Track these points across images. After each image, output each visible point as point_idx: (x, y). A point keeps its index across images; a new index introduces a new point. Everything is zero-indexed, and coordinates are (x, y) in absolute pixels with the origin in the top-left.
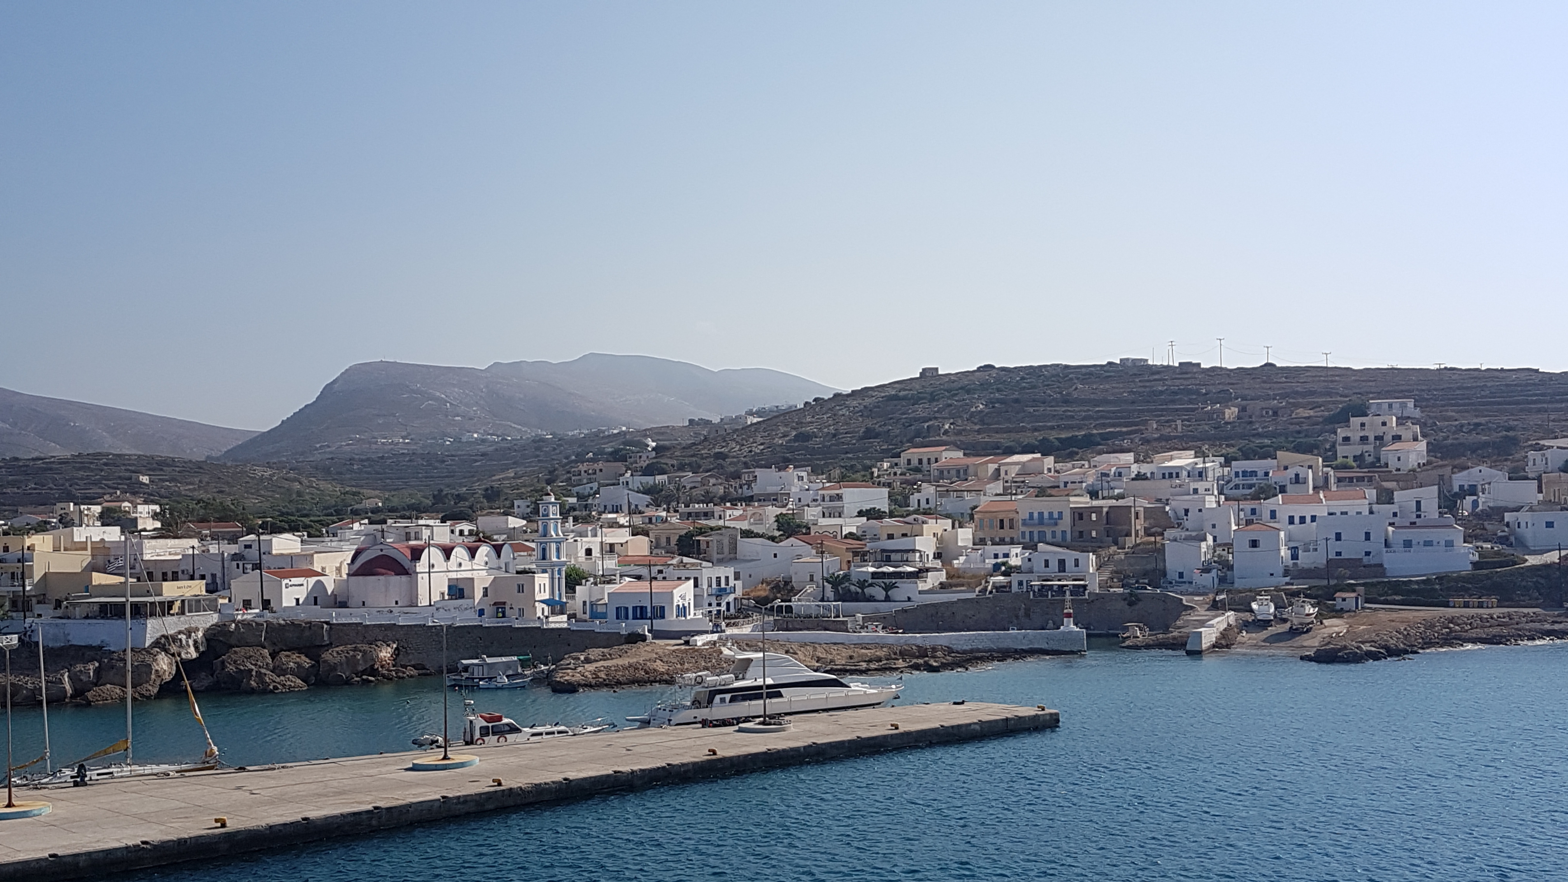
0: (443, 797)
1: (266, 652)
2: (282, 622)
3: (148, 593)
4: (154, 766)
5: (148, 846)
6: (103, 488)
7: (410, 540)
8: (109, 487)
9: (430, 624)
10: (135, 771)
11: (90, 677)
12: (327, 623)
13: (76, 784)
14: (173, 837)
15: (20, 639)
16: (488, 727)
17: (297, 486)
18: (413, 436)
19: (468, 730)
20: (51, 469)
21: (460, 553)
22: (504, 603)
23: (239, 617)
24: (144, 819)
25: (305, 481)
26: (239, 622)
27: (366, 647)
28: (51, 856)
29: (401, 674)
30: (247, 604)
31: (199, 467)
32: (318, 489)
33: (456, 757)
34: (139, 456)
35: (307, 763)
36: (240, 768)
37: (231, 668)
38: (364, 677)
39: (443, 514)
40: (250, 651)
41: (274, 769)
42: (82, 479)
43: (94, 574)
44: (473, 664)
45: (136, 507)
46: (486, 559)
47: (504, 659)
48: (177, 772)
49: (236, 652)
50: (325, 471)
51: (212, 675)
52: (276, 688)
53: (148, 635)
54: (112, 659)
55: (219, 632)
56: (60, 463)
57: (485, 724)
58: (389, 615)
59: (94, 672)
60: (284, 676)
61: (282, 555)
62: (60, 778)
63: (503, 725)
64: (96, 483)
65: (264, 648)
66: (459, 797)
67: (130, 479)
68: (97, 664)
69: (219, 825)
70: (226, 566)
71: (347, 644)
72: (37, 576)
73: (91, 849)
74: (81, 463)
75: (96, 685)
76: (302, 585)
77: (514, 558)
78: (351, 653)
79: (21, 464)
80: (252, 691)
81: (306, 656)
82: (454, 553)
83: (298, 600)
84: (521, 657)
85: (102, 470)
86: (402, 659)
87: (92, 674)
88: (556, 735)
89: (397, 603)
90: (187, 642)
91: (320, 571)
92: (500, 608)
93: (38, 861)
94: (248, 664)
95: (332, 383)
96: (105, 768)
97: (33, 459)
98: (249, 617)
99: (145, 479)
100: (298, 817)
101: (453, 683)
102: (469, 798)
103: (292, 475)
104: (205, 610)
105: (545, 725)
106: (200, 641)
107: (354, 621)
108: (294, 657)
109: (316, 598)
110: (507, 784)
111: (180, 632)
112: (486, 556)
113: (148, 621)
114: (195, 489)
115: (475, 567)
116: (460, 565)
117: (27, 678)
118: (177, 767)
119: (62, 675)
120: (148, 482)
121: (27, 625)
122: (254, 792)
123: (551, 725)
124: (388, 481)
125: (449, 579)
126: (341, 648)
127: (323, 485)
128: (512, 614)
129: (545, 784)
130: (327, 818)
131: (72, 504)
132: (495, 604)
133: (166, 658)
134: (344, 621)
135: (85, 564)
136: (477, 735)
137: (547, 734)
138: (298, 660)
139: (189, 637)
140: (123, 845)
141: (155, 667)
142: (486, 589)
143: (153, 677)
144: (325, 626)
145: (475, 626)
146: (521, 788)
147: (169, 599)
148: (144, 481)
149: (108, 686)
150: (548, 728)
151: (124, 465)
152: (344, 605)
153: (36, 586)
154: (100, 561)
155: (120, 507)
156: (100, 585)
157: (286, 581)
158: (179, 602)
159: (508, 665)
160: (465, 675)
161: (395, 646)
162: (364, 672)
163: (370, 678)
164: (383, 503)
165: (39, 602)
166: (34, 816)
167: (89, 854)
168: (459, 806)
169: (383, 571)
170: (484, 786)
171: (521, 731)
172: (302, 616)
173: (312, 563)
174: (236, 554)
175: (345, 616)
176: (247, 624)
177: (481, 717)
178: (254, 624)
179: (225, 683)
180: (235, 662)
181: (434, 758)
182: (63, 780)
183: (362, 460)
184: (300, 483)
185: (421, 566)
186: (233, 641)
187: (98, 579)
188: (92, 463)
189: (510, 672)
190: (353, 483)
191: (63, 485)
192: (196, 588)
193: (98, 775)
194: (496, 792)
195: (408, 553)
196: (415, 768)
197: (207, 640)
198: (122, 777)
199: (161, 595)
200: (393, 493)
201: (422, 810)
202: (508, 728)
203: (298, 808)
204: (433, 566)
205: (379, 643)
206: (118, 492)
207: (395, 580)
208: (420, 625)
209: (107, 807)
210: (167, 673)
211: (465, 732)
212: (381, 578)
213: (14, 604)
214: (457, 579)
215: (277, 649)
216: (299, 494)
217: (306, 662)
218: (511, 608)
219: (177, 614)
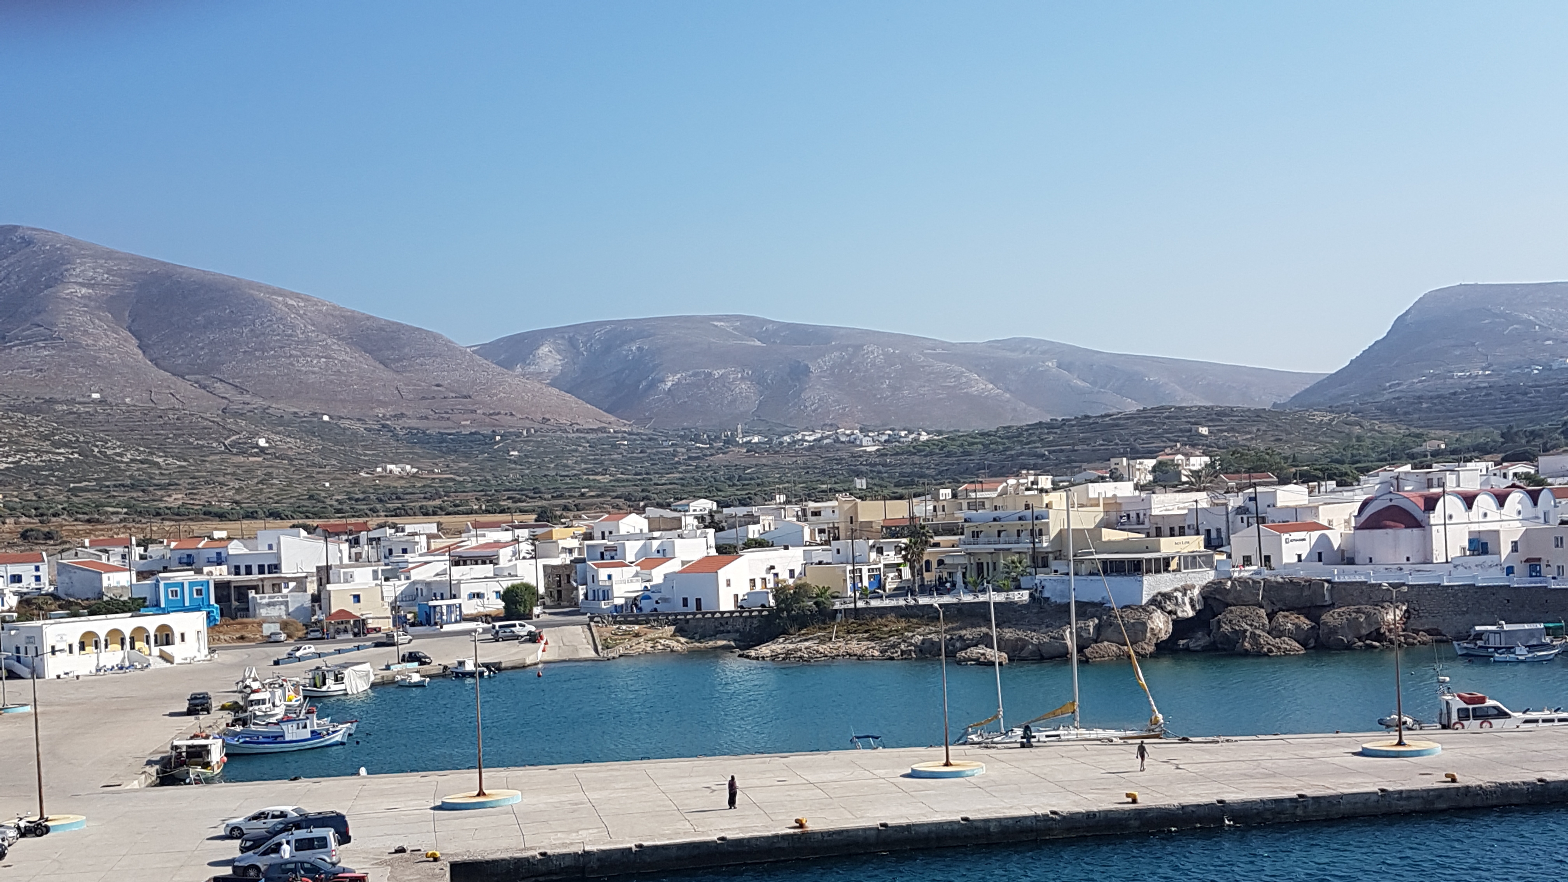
0: (1382, 790)
1: (1262, 612)
2: (1280, 580)
3: (1147, 550)
4: (1100, 731)
5: (1057, 817)
6: (1165, 442)
7: (1432, 487)
8: (1170, 440)
9: (1446, 584)
10: (1081, 734)
11: (1089, 633)
12: (1328, 581)
13: (1023, 746)
14: (1082, 809)
15: (1031, 595)
16: (1468, 709)
17: (1357, 430)
18: (1495, 367)
19: (1445, 711)
20: (1117, 425)
21: (1485, 502)
22: (1539, 560)
23: (1236, 575)
24: (1063, 787)
25: (1366, 424)
26: (1235, 579)
27: (1369, 608)
28: (963, 819)
29: (1411, 640)
30: (1247, 560)
31: (1258, 415)
32: (1380, 432)
33: (1413, 742)
34: (1199, 408)
35: (1254, 737)
36: (1184, 739)
37: (1226, 628)
38: (1368, 642)
39: (1503, 455)
40: (1246, 610)
41: (1218, 742)
42: (1145, 433)
43: (1103, 530)
44: (1486, 631)
45: (1188, 459)
46: (1519, 507)
47: (1527, 626)
48: (1121, 739)
49: (1231, 612)
50: (1390, 412)
51: (1209, 636)
52: (1270, 651)
53: (1144, 593)
54: (1111, 616)
55: (1215, 590)
56: (1127, 419)
57: (1465, 706)
58: (1399, 573)
59: (1094, 628)
60: (1280, 637)
61: (1287, 507)
62: (1011, 737)
63: (1488, 707)
64: (1159, 437)
65: (1261, 607)
66: (1401, 792)
67: (1190, 431)
68: (1097, 621)
69: (1130, 800)
70: (1230, 520)
71: (1350, 605)
72: (1053, 533)
73: (1001, 815)
74: (1145, 417)
75: (1096, 642)
76: (1304, 540)
77: (1555, 506)
78: (1354, 615)
79: (1091, 421)
80: (1246, 654)
81: (1307, 617)
82: (1475, 503)
83: (1299, 556)
84: (1547, 625)
85: (1164, 424)
86: (1414, 623)
87: (1091, 631)
88: (1556, 723)
89: (1408, 559)
90: (1183, 600)
91: (1326, 524)
92: (1534, 565)
93: (951, 823)
94: (1244, 624)
95: (1404, 314)
96: (1054, 730)
97: (1102, 416)
98: (1246, 574)
99: (1204, 431)
100: (1213, 799)
101: (1465, 652)
102: (1413, 794)
103: (1353, 418)
104: (1200, 567)
105: (1542, 711)
106: (1195, 598)
107: (1358, 579)
108: (1293, 617)
109: (1320, 554)
110: (1463, 780)
111: (1176, 590)
112: (1519, 503)
113: (1144, 578)
114: (1252, 438)
115: (1504, 518)
116: (1485, 515)
117: (1033, 634)
118: (1122, 734)
119: (1064, 631)
120: (1207, 433)
121: (1037, 581)
122: (1180, 766)
123: (1550, 711)
124: (1461, 419)
125: (1470, 532)
126: (1343, 609)
127: (1386, 427)
128: (1548, 573)
129: (1513, 784)
130: (1245, 803)
131: (1125, 459)
132: (1527, 561)
133: (1162, 616)
134: (1347, 579)
135: (1097, 520)
136: (1454, 717)
137: (1544, 721)
138: (1297, 621)
139: (1185, 594)
140: (1032, 813)
141: (1150, 625)
142: (1515, 544)
143: (1148, 635)
144: (1326, 585)
145: (1501, 586)
146: (1481, 787)
147: (1165, 556)
148: (1204, 432)
149: (1106, 643)
150: (1546, 714)
151: (1185, 417)
152: (1351, 562)
153: (1052, 542)
154: (1113, 516)
155: (1173, 460)
156: (1109, 542)
157: (1286, 536)
158: (1177, 559)
159: (1531, 633)
160: (1480, 643)
161: (1404, 608)
162: (1368, 636)
163: (1374, 643)
164: (1446, 445)
165: (1056, 559)
166: (967, 776)
167: (999, 820)
168: (1401, 803)
169: (1392, 523)
170: (1435, 781)
171: (1509, 716)
172: (1302, 574)
173: (1317, 516)
174: (1240, 507)
175: (1349, 575)
176: (1243, 582)
177: (1459, 696)
178: (1251, 582)
179: (1221, 643)
180: (1230, 621)
181: (1388, 742)
182: (1013, 740)
183: (1431, 398)
184: (1361, 427)
185: (1436, 517)
186: (1230, 599)
187: (1109, 535)
188: (1155, 417)
189: (1534, 642)
190: (1422, 423)
191: (1127, 440)
192: (1195, 544)
193: (1047, 736)
194: (1448, 789)
195: (1421, 503)
196: (1365, 753)
197: (1203, 598)
198: (1068, 740)
199: (1159, 551)
200: (1465, 432)
201: (1356, 803)
202: (1496, 712)
203: (1218, 788)
204: (1451, 517)
205: (1386, 605)
206: (1179, 445)
207: (1406, 534)
208: (1434, 585)
209: (1037, 771)
210: (1163, 632)
211: (1441, 714)
212: (1389, 531)
213: (1034, 558)
214: (1479, 532)
215: (1276, 609)
216: (1359, 439)
217: (1305, 623)
218: (1548, 566)
219: (1173, 571)
